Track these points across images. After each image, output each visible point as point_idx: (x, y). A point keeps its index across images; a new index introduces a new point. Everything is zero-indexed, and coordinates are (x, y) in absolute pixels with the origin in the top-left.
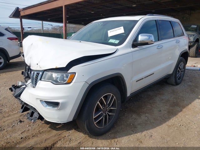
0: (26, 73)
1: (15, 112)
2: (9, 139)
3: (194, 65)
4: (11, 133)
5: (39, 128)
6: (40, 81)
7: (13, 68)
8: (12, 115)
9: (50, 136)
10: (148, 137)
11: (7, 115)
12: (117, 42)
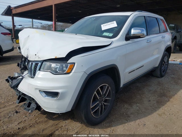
0: (22, 65)
1: (11, 103)
2: (6, 130)
3: (174, 60)
4: (7, 124)
5: (36, 119)
6: (39, 71)
7: (6, 61)
8: (8, 106)
9: (47, 127)
10: (142, 126)
11: (2, 106)
12: (111, 35)
